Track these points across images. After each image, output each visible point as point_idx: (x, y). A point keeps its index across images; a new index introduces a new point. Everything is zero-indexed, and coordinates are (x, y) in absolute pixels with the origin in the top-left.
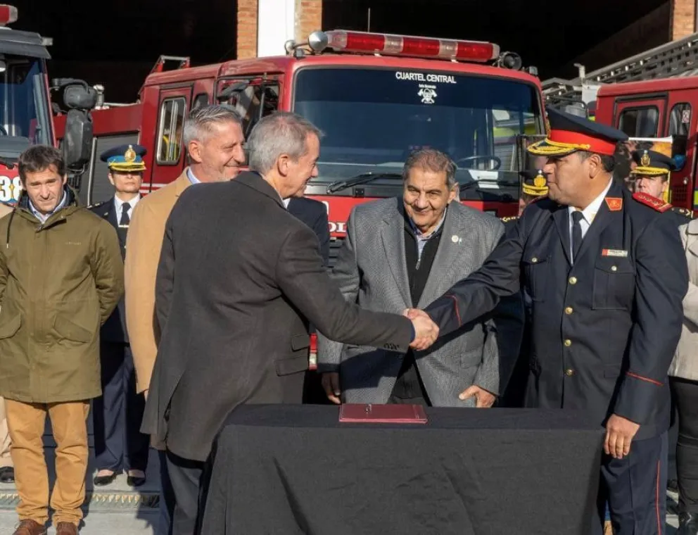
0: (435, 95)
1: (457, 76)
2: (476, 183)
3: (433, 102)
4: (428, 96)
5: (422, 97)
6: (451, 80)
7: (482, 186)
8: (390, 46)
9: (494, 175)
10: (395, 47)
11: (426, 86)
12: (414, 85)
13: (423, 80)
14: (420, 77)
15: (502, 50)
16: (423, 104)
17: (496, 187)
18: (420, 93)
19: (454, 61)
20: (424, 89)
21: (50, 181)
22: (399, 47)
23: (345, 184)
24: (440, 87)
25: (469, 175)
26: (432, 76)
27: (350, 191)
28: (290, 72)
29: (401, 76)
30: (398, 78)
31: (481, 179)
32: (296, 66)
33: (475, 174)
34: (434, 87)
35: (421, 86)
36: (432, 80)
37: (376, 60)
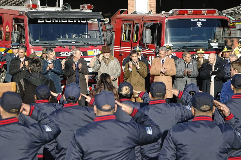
0: (201, 25)
1: (207, 19)
2: (212, 47)
3: (201, 26)
4: (199, 25)
5: (198, 25)
6: (205, 20)
7: (214, 47)
8: (189, 12)
9: (217, 44)
10: (191, 12)
11: (199, 22)
12: (196, 23)
13: (198, 21)
14: (197, 20)
15: (218, 10)
16: (198, 27)
17: (217, 47)
18: (197, 25)
19: (206, 15)
20: (198, 23)
21: (136, 56)
22: (192, 12)
23: (179, 49)
24: (202, 23)
25: (210, 45)
26: (200, 20)
27: (181, 50)
28: (165, 21)
29: (192, 20)
30: (192, 21)
31: (213, 45)
32: (166, 20)
33: (212, 44)
34: (201, 23)
35: (197, 22)
36: (200, 21)
37: (186, 16)
